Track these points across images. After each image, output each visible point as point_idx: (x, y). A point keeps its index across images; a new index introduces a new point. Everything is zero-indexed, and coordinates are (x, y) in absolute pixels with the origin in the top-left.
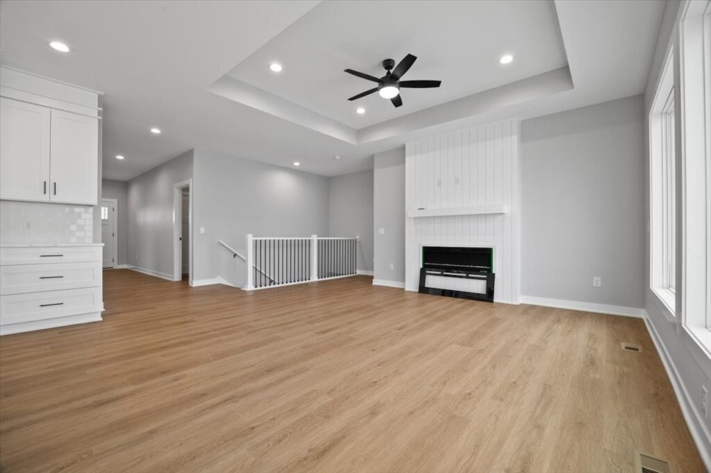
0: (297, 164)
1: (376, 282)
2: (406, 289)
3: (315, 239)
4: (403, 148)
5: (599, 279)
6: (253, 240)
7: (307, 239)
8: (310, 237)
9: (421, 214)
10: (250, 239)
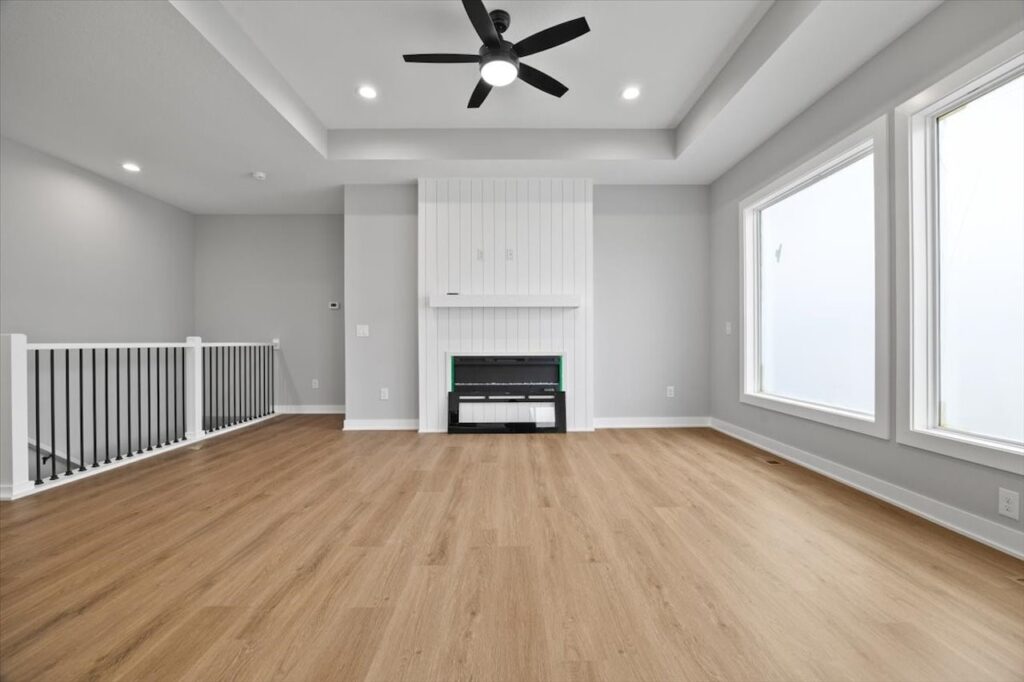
0: (131, 167)
1: (349, 425)
2: (422, 430)
3: (195, 345)
4: (414, 186)
5: (672, 388)
6: (29, 352)
7: (179, 345)
8: (185, 341)
9: (452, 302)
10: (20, 348)
